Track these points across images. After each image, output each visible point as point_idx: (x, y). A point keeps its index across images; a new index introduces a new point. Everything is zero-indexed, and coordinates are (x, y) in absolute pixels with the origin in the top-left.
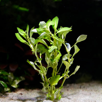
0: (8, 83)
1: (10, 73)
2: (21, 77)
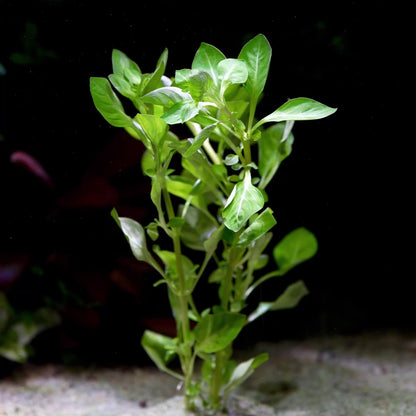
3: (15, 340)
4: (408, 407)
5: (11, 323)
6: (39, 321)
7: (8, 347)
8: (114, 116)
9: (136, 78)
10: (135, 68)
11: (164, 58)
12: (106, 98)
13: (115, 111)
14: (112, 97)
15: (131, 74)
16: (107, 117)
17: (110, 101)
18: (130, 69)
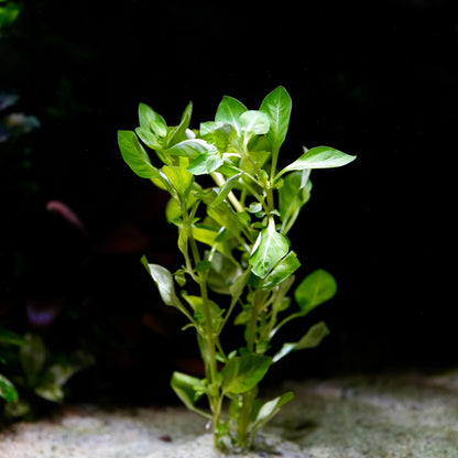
0: (20, 380)
1: (28, 337)
2: (80, 354)
3: (52, 380)
4: (429, 443)
5: (49, 363)
6: (74, 362)
7: (45, 388)
8: (142, 167)
9: (162, 130)
10: (161, 121)
11: (189, 111)
12: (134, 150)
13: (143, 163)
14: (139, 149)
15: (157, 127)
16: (135, 169)
17: (137, 153)
18: (156, 121)
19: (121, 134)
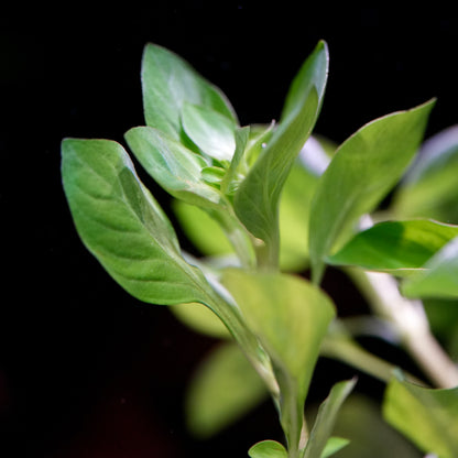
8: (145, 267)
11: (319, 69)
14: (137, 203)
15: (203, 124)
16: (121, 271)
18: (200, 108)
19: (72, 151)
